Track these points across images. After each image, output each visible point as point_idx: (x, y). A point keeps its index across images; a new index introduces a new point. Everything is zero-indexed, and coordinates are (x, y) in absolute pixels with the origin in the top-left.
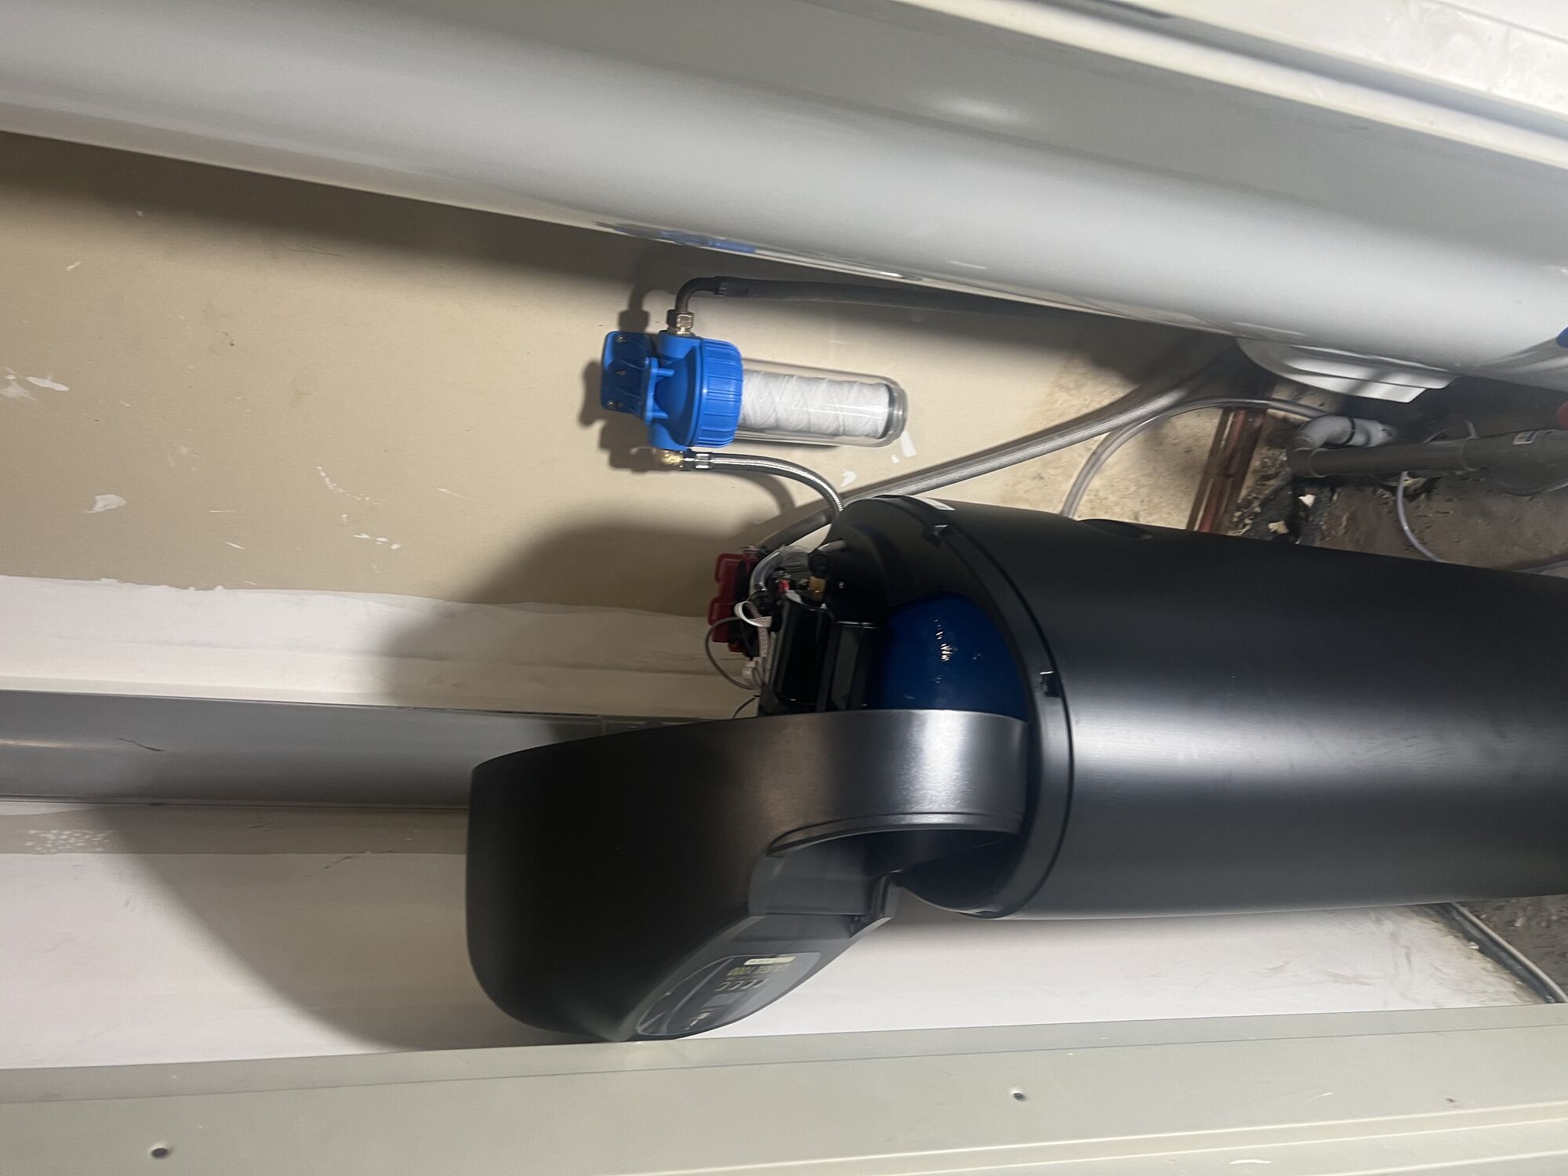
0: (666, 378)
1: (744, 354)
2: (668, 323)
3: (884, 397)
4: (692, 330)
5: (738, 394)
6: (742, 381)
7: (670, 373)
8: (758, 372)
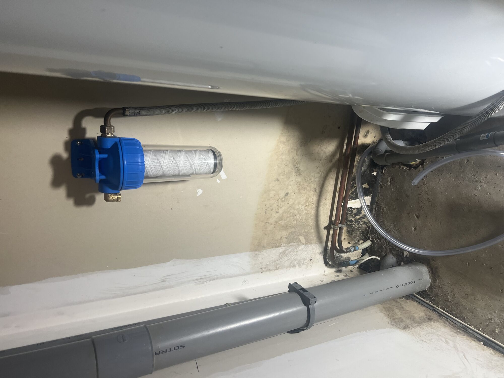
0: (104, 159)
1: (142, 142)
2: (101, 132)
3: (212, 156)
4: (114, 134)
5: (143, 162)
6: (143, 156)
7: (105, 156)
8: (151, 151)
